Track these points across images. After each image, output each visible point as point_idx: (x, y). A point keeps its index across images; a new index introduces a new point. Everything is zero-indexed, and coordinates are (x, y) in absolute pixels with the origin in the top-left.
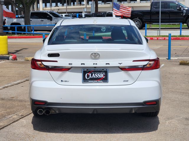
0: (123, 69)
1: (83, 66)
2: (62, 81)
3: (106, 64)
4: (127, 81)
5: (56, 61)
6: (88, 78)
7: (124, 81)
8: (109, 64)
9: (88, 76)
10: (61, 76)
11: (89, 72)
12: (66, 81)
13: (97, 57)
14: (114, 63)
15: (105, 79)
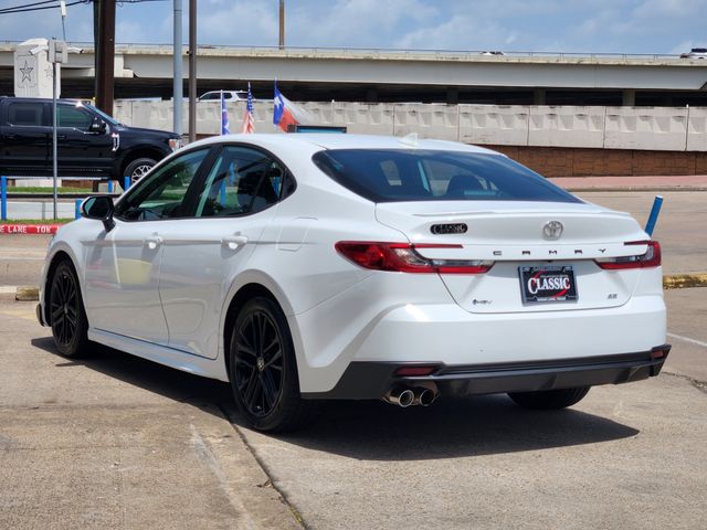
0: (604, 265)
1: (526, 257)
2: (475, 301)
3: (576, 252)
4: (615, 296)
5: (460, 246)
6: (534, 290)
7: (610, 297)
8: (580, 251)
9: (534, 286)
10: (473, 286)
11: (536, 274)
12: (485, 302)
13: (557, 234)
14: (591, 249)
15: (571, 294)
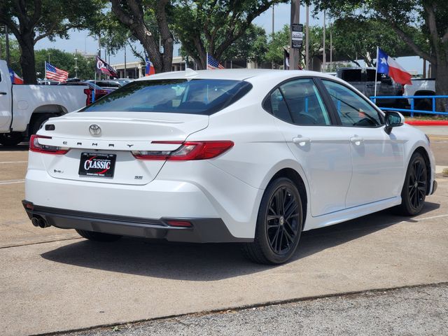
1: (79, 146)
2: (55, 171)
3: (110, 145)
4: (141, 177)
5: (51, 138)
6: (87, 168)
7: (137, 177)
8: (113, 145)
9: (88, 165)
10: (54, 162)
11: (90, 158)
12: (59, 171)
13: (98, 133)
14: (120, 144)
15: (109, 173)
